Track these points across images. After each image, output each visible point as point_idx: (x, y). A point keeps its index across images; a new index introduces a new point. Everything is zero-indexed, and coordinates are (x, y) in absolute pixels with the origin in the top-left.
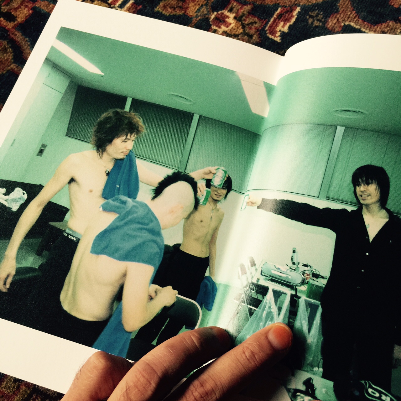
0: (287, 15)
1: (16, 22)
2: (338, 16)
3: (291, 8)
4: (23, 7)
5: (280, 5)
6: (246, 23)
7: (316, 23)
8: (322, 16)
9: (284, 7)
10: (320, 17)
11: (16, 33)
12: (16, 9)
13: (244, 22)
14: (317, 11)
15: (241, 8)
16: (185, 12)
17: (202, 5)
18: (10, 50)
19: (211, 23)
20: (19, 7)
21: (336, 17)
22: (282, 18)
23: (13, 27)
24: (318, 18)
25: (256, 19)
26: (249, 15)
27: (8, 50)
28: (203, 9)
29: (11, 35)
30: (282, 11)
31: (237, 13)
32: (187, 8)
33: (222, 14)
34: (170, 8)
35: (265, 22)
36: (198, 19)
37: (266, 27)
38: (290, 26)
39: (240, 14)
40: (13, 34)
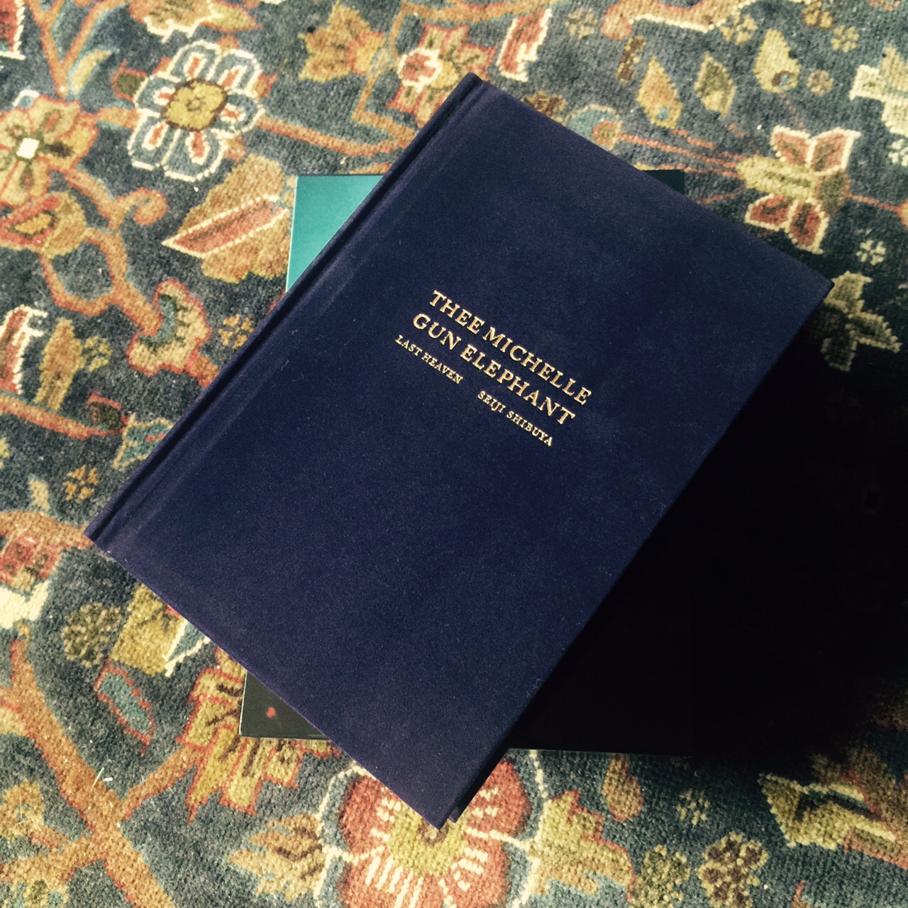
0: (530, 29)
1: (74, 157)
2: (621, 8)
3: (534, 14)
4: (78, 127)
5: (515, 13)
6: (461, 61)
7: (585, 31)
8: (591, 16)
9: (521, 16)
10: (589, 18)
11: (79, 174)
12: (68, 134)
13: (456, 61)
14: (582, 9)
15: (447, 36)
16: (352, 68)
17: (379, 49)
18: (76, 206)
19: (400, 77)
20: (73, 128)
21: (617, 11)
22: (523, 36)
23: (72, 166)
24: (586, 21)
25: (477, 51)
26: (463, 46)
27: (73, 207)
28: (382, 54)
29: (71, 180)
30: (519, 24)
31: (442, 47)
32: (354, 60)
33: (417, 55)
34: (325, 67)
35: (493, 52)
36: (377, 75)
37: (496, 60)
38: (540, 46)
39: (448, 48)
40: (74, 177)
